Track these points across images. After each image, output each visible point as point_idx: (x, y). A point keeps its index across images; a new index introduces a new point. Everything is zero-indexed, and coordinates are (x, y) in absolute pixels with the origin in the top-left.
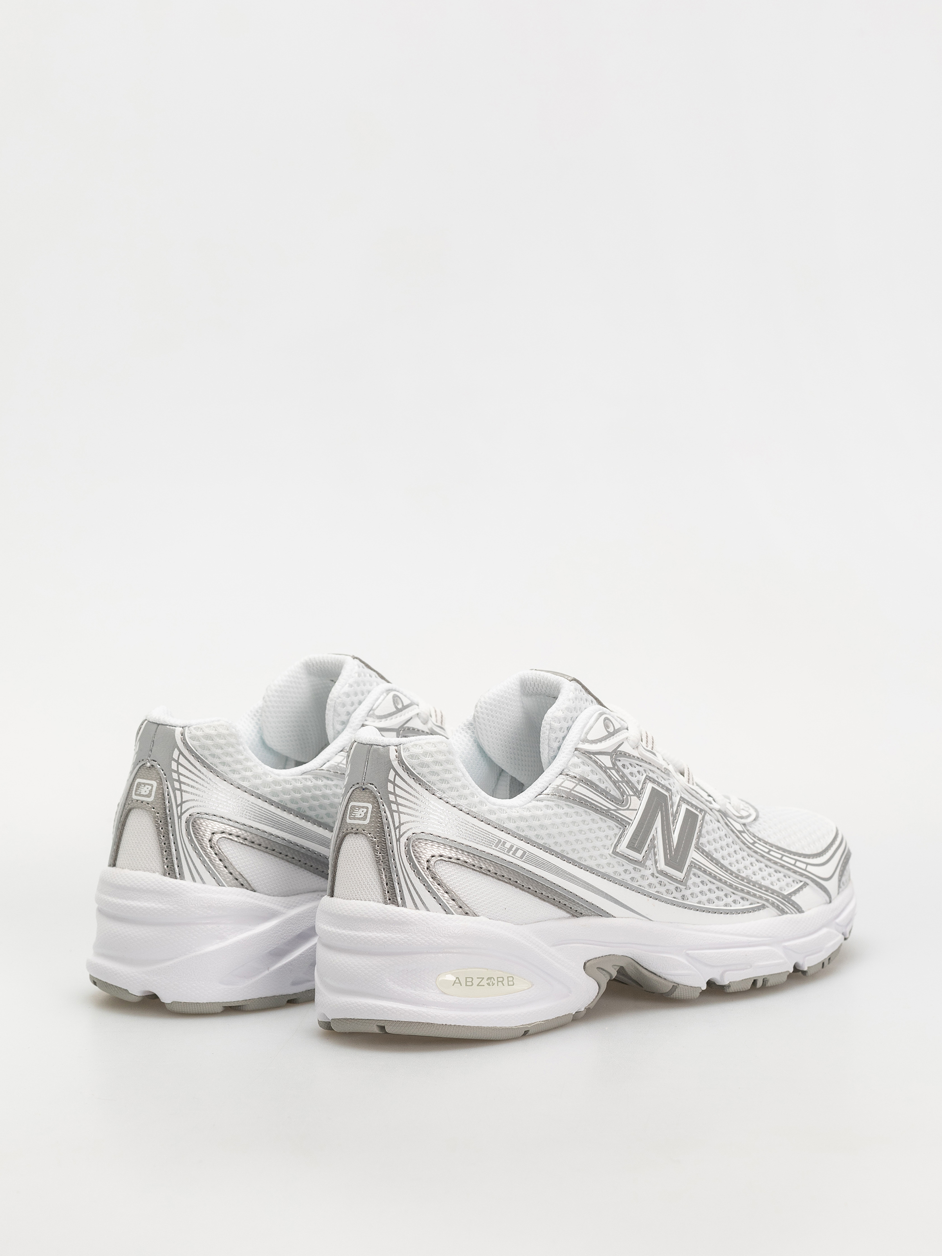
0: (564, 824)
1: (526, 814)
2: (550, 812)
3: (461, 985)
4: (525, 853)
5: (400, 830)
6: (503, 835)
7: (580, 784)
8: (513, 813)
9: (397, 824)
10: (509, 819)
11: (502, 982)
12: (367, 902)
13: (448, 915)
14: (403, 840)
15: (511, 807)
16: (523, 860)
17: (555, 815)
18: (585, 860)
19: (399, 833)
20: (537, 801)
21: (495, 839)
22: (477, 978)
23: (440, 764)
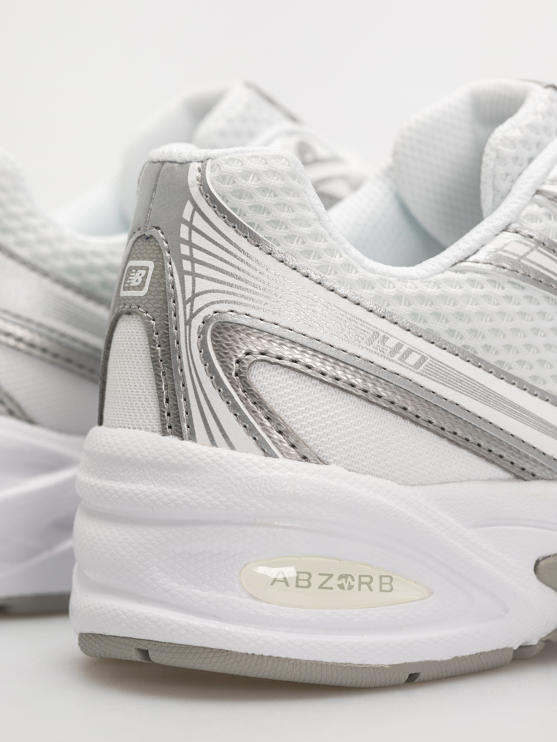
0: (502, 314)
1: (431, 291)
2: (476, 291)
3: (287, 585)
4: (423, 359)
5: (192, 306)
6: (384, 325)
7: (540, 248)
8: (407, 289)
9: (188, 295)
10: (398, 297)
11: (368, 584)
12: (137, 430)
13: (268, 458)
14: (197, 322)
15: (404, 279)
16: (419, 371)
17: (487, 297)
18: (545, 383)
19: (191, 310)
20: (456, 272)
21: (368, 331)
22: (320, 574)
23: (272, 194)
